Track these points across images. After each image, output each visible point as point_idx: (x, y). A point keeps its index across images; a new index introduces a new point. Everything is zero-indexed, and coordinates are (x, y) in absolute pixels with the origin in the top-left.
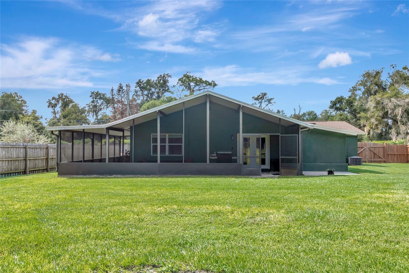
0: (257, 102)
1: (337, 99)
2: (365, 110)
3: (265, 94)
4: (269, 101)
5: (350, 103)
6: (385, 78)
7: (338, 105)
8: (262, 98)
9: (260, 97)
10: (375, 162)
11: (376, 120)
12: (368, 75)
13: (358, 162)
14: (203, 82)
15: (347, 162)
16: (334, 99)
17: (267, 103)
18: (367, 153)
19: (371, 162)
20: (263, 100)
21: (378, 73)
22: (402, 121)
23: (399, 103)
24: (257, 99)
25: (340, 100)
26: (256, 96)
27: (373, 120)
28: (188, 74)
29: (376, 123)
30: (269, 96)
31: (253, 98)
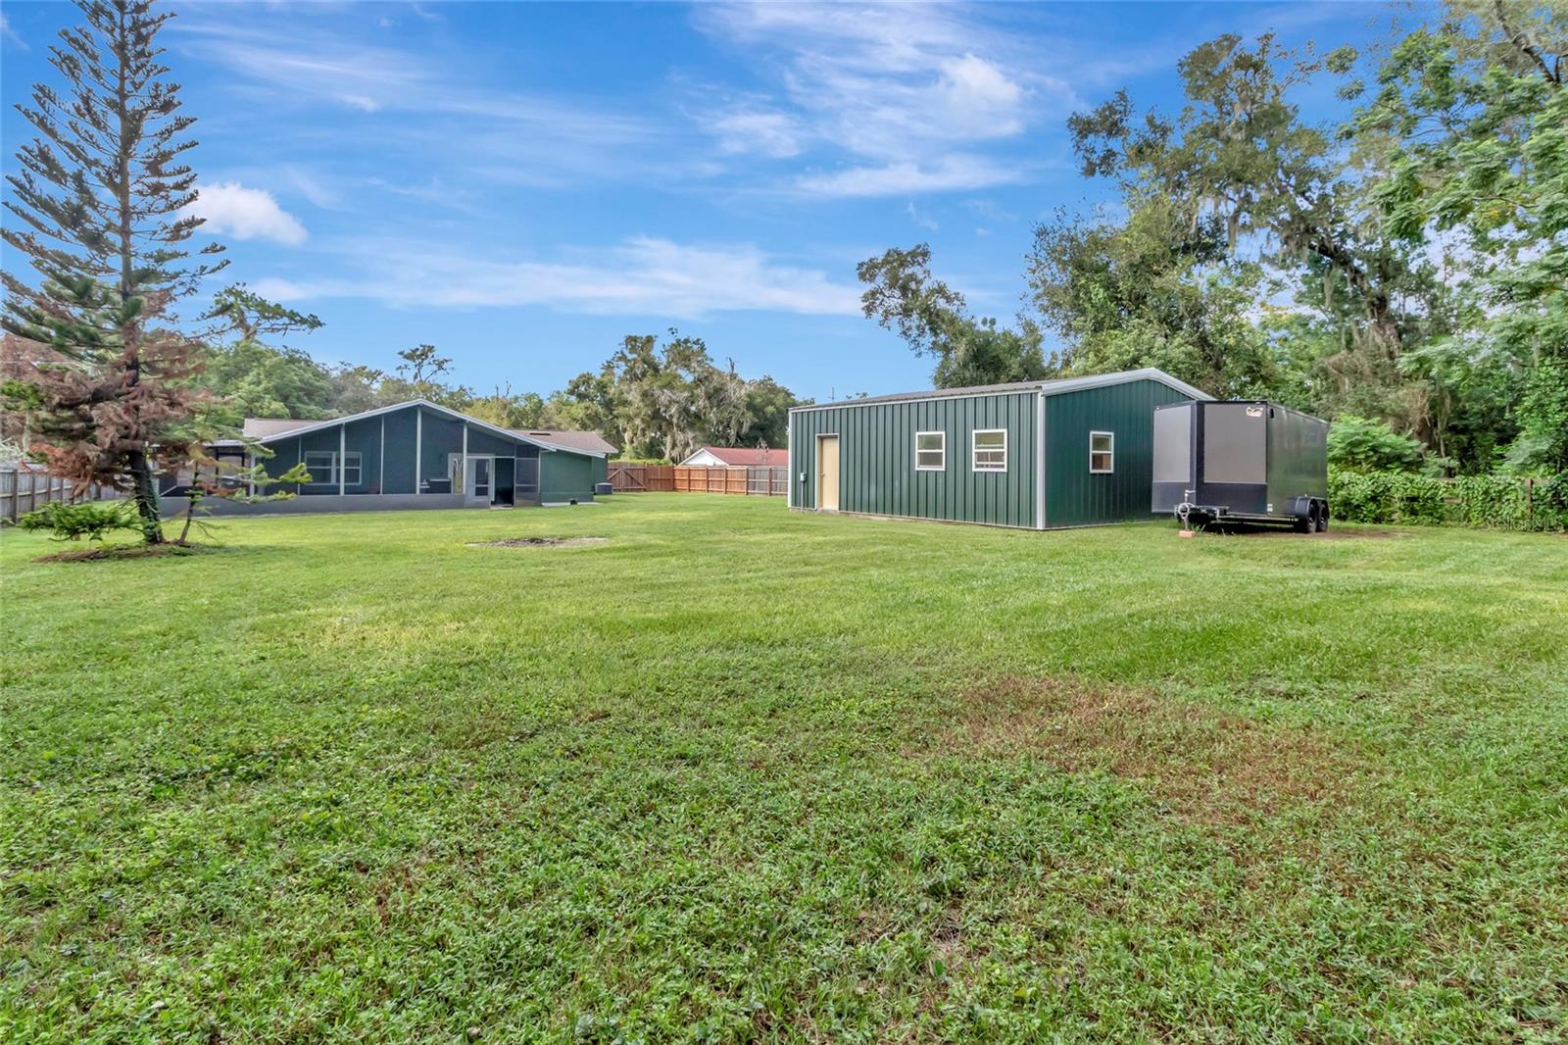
0: (411, 364)
1: (580, 377)
2: (625, 403)
3: (431, 349)
4: (440, 365)
5: (602, 387)
6: (658, 353)
7: (582, 389)
8: (424, 355)
9: (418, 353)
10: (632, 490)
11: (643, 420)
12: (631, 340)
13: (607, 491)
14: (283, 314)
15: (593, 489)
16: (575, 378)
17: (435, 367)
18: (623, 477)
19: (627, 490)
20: (426, 362)
21: (650, 340)
22: (678, 426)
23: (674, 397)
24: (410, 357)
25: (586, 379)
26: (407, 351)
27: (638, 421)
28: (236, 287)
29: (643, 426)
30: (439, 354)
31: (401, 353)
